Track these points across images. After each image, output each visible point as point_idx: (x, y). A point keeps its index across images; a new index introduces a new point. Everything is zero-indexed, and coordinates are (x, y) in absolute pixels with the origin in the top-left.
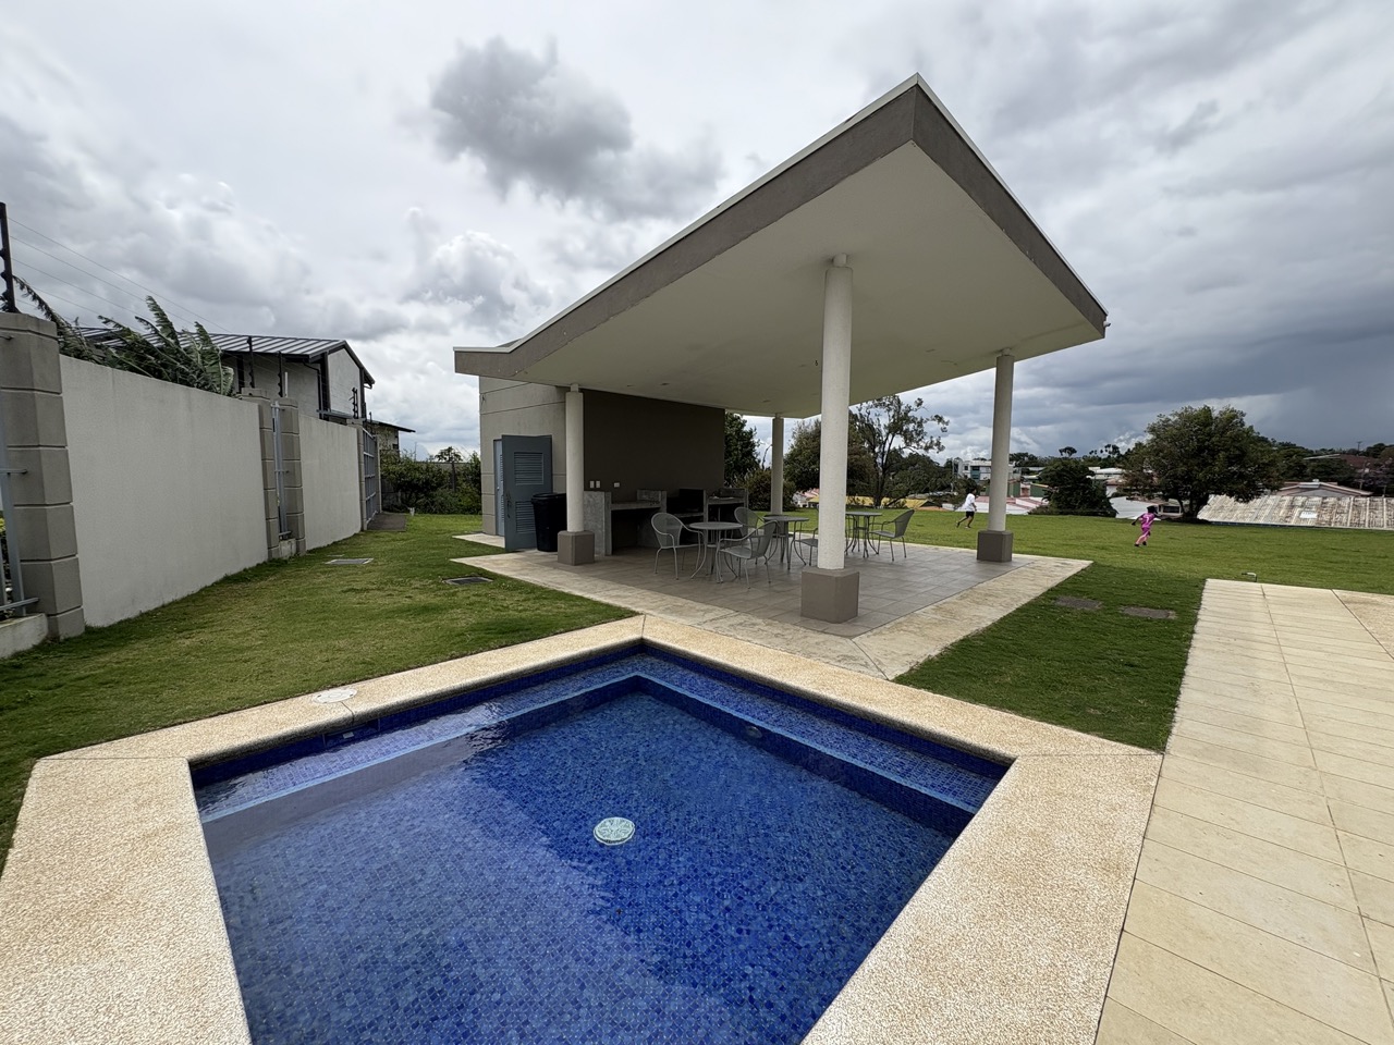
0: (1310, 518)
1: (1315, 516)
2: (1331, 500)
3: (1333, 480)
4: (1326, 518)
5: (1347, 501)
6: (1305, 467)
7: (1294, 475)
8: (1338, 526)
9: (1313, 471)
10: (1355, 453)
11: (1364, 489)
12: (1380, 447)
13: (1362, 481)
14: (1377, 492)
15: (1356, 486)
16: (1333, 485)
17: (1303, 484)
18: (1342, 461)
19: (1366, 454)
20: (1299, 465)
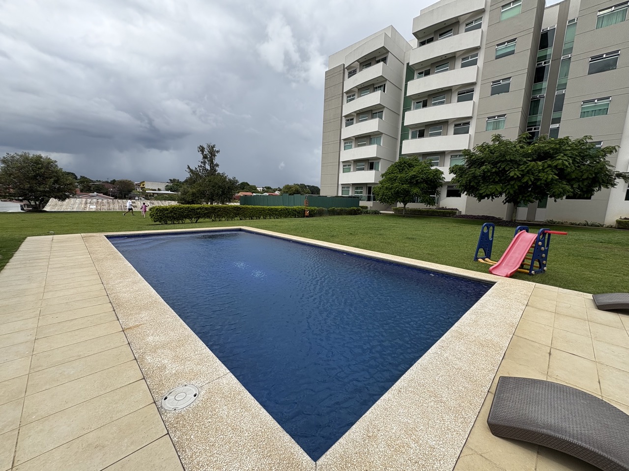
0: (93, 208)
1: (95, 207)
2: (100, 200)
3: (101, 193)
4: (99, 207)
5: (105, 201)
6: (91, 187)
7: (87, 190)
8: (103, 210)
9: (94, 189)
10: (107, 182)
11: (112, 196)
12: (114, 181)
13: (111, 193)
14: (116, 198)
15: (109, 195)
16: (102, 195)
17: (91, 194)
18: (103, 186)
19: (111, 183)
20: (88, 187)
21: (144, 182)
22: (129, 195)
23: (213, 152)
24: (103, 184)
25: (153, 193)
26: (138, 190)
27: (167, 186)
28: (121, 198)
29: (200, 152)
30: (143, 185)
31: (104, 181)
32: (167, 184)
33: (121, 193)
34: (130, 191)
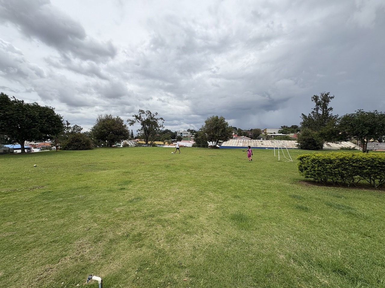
1: (242, 144)
2: (245, 140)
3: (246, 136)
4: (244, 144)
5: (247, 141)
9: (243, 134)
12: (252, 130)
14: (252, 139)
15: (249, 137)
16: (246, 137)
17: (241, 137)
18: (247, 132)
19: (250, 131)
20: (241, 133)
21: (266, 129)
22: (258, 137)
23: (326, 99)
24: (247, 131)
25: (271, 135)
26: (263, 134)
27: (280, 130)
28: (254, 139)
29: (314, 101)
30: (266, 131)
31: (247, 130)
32: (280, 129)
33: (254, 136)
34: (258, 135)
